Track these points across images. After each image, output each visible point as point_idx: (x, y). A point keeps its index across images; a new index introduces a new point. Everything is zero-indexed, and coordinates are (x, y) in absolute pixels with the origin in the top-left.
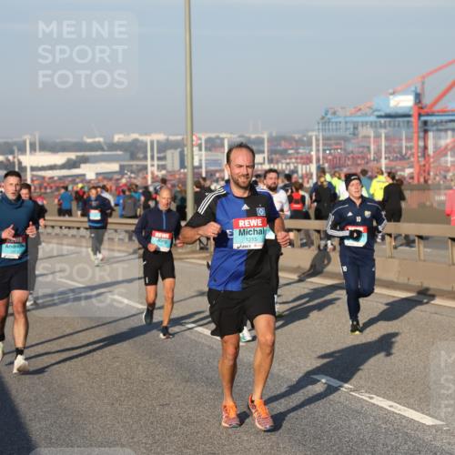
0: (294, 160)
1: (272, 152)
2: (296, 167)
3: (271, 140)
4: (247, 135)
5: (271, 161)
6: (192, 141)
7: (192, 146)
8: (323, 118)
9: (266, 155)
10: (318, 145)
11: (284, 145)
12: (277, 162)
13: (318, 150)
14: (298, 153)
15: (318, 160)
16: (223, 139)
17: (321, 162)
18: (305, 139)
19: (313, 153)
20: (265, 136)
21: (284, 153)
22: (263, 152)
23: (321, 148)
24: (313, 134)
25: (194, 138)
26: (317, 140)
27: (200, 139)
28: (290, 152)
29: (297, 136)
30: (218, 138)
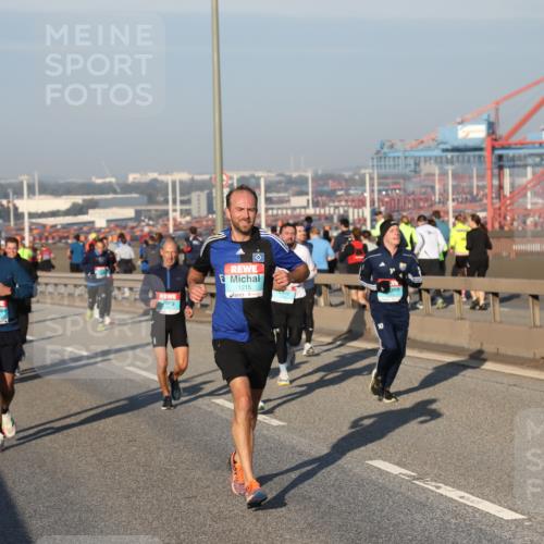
0: (343, 203)
1: (317, 193)
2: (346, 212)
3: (316, 179)
4: (288, 173)
5: (316, 204)
6: (222, 180)
7: (222, 187)
8: (378, 152)
9: (310, 197)
10: (372, 185)
11: (331, 185)
12: (324, 206)
13: (372, 191)
14: (348, 195)
15: (372, 202)
16: (258, 179)
17: (376, 205)
18: (357, 177)
19: (367, 195)
20: (309, 175)
21: (331, 195)
22: (307, 194)
23: (376, 188)
24: (366, 172)
25: (224, 177)
26: (371, 179)
27: (231, 178)
28: (339, 193)
29: (347, 174)
30: (253, 176)
